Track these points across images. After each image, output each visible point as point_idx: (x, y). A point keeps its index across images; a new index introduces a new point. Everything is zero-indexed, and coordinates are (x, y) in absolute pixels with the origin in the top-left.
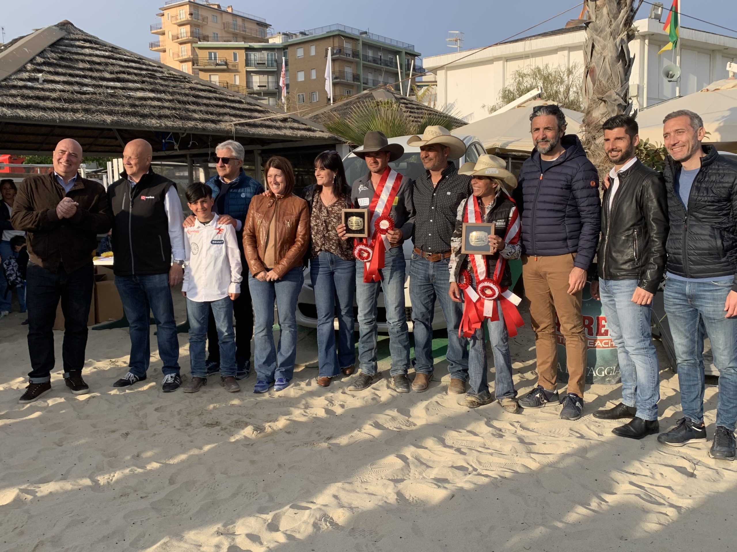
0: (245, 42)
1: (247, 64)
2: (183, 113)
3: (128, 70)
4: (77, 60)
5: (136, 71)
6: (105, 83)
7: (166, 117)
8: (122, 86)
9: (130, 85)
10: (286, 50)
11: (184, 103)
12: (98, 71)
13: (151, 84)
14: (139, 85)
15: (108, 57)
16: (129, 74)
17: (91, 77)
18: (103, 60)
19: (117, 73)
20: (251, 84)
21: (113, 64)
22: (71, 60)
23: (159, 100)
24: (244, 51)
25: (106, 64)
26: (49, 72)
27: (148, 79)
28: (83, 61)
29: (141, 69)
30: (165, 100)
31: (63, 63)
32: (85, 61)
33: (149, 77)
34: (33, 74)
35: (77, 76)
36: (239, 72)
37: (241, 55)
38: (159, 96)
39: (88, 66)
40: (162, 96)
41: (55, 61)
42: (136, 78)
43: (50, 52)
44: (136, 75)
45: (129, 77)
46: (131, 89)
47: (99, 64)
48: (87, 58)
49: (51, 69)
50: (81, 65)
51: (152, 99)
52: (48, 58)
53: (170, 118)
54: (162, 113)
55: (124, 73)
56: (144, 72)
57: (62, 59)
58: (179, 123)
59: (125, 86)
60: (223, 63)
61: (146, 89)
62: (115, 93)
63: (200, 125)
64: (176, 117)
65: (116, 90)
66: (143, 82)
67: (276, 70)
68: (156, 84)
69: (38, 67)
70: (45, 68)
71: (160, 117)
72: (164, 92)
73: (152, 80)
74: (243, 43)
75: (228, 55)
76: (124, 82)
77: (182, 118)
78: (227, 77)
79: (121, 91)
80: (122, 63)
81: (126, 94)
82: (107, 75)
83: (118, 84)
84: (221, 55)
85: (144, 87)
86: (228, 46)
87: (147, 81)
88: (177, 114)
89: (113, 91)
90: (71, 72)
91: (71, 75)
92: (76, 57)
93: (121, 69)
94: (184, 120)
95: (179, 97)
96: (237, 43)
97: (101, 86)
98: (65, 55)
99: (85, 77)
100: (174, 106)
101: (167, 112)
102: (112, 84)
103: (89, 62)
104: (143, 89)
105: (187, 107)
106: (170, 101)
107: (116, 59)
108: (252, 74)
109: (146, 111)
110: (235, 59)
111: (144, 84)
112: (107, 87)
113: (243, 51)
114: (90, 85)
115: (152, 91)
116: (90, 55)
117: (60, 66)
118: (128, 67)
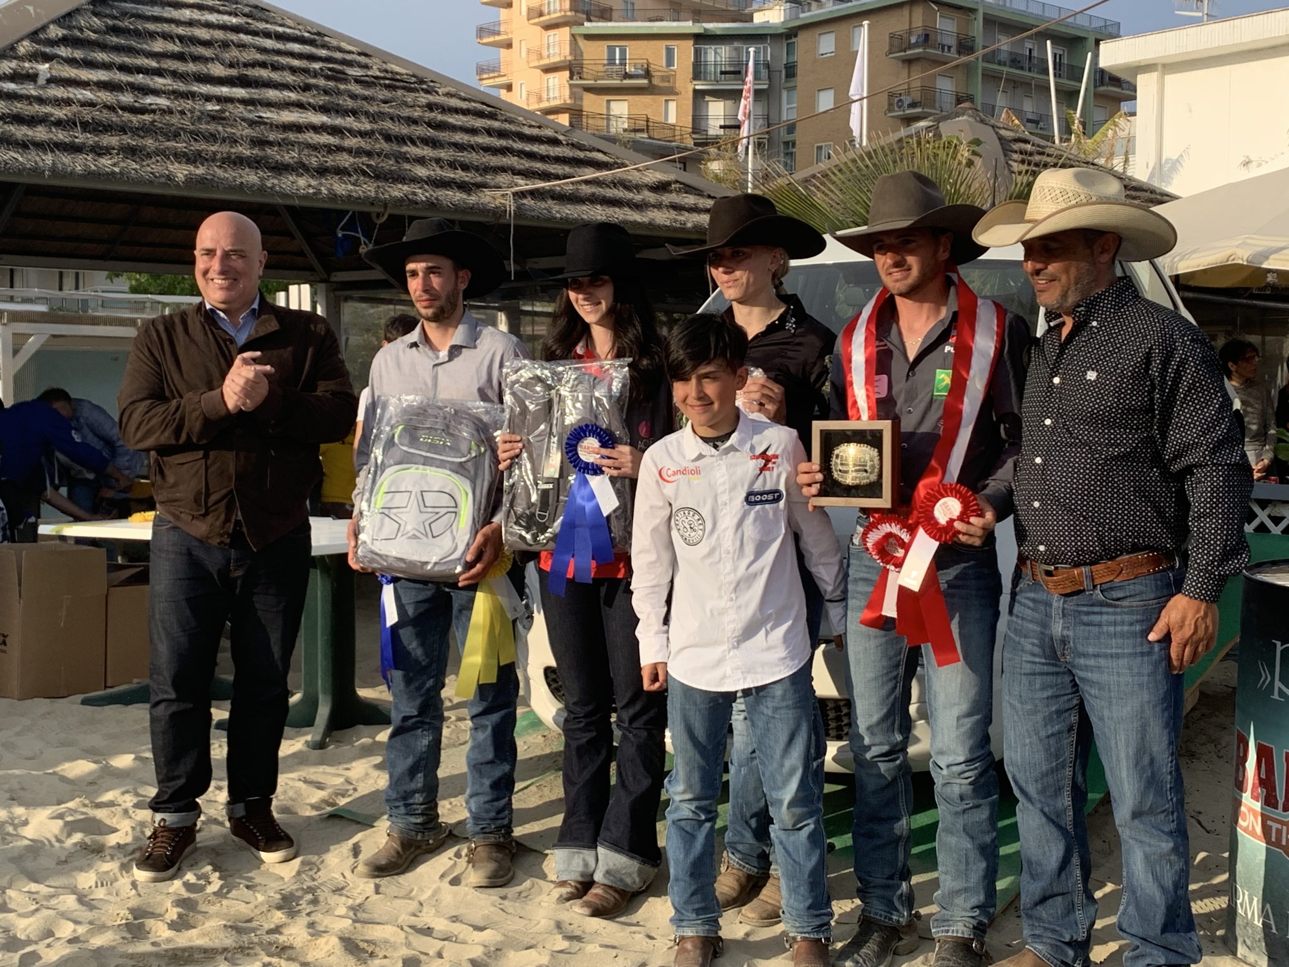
0: (694, 21)
1: (697, 74)
2: (389, 165)
3: (276, 58)
4: (152, 35)
5: (296, 63)
6: (205, 89)
7: (340, 172)
8: (247, 96)
9: (272, 94)
10: (794, 40)
11: (401, 140)
12: (196, 59)
13: (326, 92)
14: (293, 96)
15: (236, 29)
16: (275, 67)
17: (175, 74)
18: (219, 35)
19: (246, 65)
20: (703, 123)
21: (242, 46)
22: (137, 34)
23: (335, 131)
24: (691, 42)
25: (225, 45)
26: (72, 62)
27: (322, 82)
28: (166, 37)
29: (312, 58)
30: (350, 131)
31: (114, 40)
32: (172, 38)
33: (328, 78)
34: (27, 65)
35: (140, 70)
36: (677, 94)
37: (685, 52)
38: (339, 121)
39: (175, 48)
40: (349, 122)
41: (93, 36)
42: (290, 78)
43: (89, 14)
44: (293, 70)
45: (275, 76)
46: (269, 104)
47: (207, 44)
48: (181, 31)
49: (78, 54)
50: (158, 46)
51: (317, 129)
52: (81, 30)
53: (350, 175)
54: (330, 163)
55: (263, 65)
56: (317, 66)
57: (115, 30)
58: (369, 189)
59: (256, 97)
60: (641, 72)
61: (309, 104)
62: (222, 111)
63: (422, 194)
64: (364, 173)
65: (230, 106)
66: (307, 88)
67: (765, 87)
68: (339, 93)
69: (48, 50)
70: (63, 51)
71: (322, 172)
72: (354, 113)
73: (331, 84)
74: (690, 23)
75: (654, 53)
76: (256, 87)
77: (379, 176)
78: (646, 106)
79: (241, 108)
80: (269, 43)
81: (251, 116)
82: (218, 70)
83: (240, 92)
84: (636, 53)
85: (304, 99)
86: (655, 31)
87: (317, 87)
88: (368, 166)
89: (218, 108)
90: (127, 60)
91: (123, 68)
92: (151, 27)
93: (259, 57)
94: (386, 180)
95: (388, 125)
96: (675, 24)
97: (191, 95)
98: (126, 23)
99: (159, 73)
100: (368, 147)
101: (345, 161)
102: (225, 90)
103: (181, 38)
104: (300, 105)
105: (405, 149)
106: (363, 134)
107: (255, 33)
108: (707, 98)
109: (291, 156)
110: (670, 62)
111: (307, 94)
112: (208, 98)
113: (689, 44)
114: (164, 93)
115: (324, 109)
116: (191, 23)
117: (103, 47)
118: (279, 52)
